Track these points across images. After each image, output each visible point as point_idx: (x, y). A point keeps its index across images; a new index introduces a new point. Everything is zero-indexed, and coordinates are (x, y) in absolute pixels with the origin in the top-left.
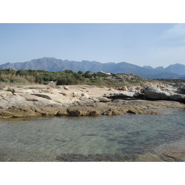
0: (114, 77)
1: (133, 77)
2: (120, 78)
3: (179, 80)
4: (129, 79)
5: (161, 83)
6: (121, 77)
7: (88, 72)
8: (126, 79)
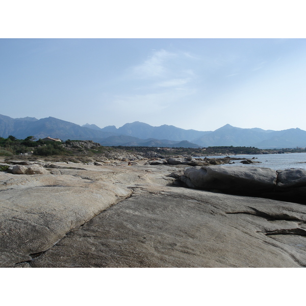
0: (69, 146)
1: (92, 145)
2: (77, 147)
3: (144, 147)
4: (89, 147)
5: (129, 153)
6: (78, 145)
7: (29, 138)
8: (85, 147)
